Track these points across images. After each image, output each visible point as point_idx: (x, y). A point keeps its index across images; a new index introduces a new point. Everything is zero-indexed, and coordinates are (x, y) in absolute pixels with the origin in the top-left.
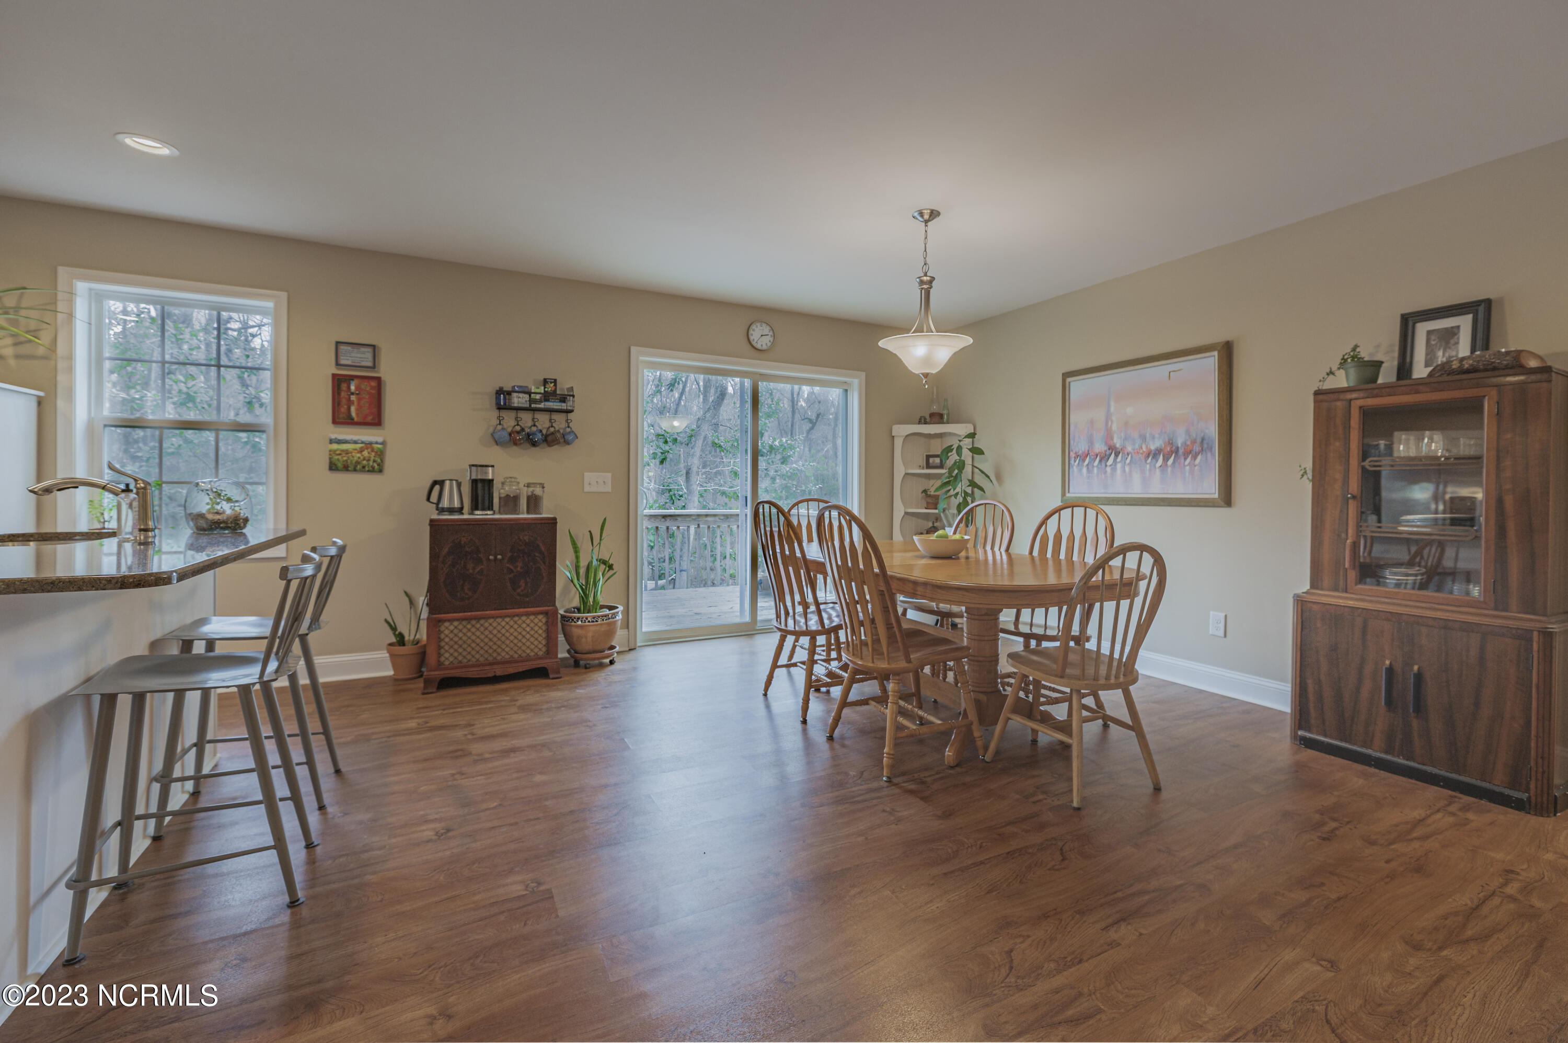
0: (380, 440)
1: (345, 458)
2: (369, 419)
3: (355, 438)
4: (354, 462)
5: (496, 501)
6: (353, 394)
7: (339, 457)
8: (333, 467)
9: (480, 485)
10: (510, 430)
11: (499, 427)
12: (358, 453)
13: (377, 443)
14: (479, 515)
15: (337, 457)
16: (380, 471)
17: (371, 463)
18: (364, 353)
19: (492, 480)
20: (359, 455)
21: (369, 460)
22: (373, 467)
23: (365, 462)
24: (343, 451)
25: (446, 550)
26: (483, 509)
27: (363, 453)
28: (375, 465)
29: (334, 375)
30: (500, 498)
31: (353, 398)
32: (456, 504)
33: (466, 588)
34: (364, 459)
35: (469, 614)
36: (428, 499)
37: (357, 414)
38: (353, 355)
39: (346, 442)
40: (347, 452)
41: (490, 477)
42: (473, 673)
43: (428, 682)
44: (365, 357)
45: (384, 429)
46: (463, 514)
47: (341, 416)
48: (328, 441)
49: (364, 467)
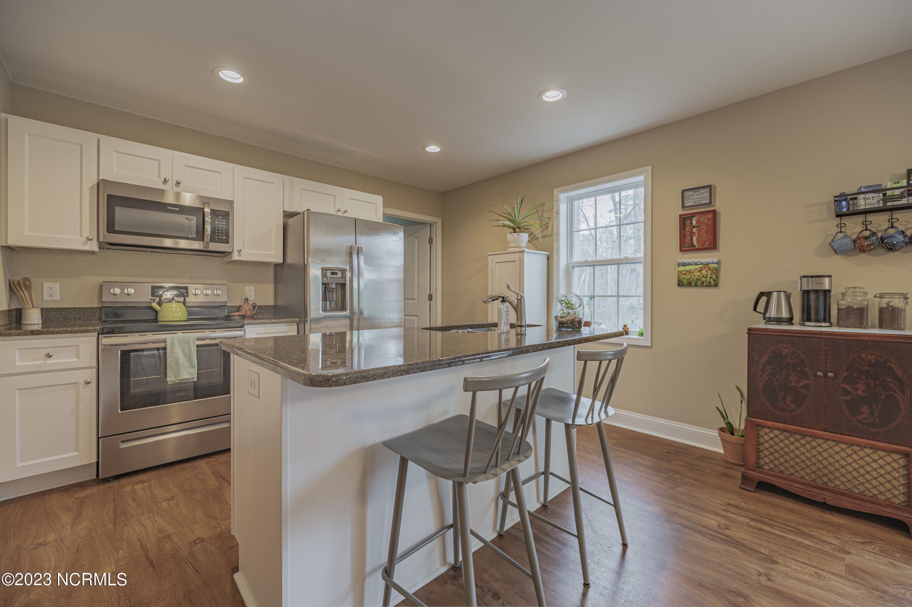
0: (715, 260)
1: (688, 277)
2: (707, 245)
3: (696, 260)
4: (695, 279)
5: (834, 312)
6: (694, 227)
7: (685, 276)
8: (680, 284)
9: (812, 296)
10: (854, 237)
11: (840, 235)
12: (698, 272)
13: (712, 263)
14: (811, 327)
15: (683, 276)
16: (716, 285)
17: (708, 279)
18: (702, 194)
19: (829, 291)
20: (699, 274)
21: (706, 277)
22: (710, 283)
23: (703, 279)
24: (687, 271)
25: (765, 359)
26: (817, 321)
27: (702, 272)
28: (711, 280)
29: (680, 216)
30: (839, 310)
31: (695, 230)
32: (785, 314)
33: (788, 400)
34: (703, 277)
35: (792, 427)
36: (755, 309)
37: (698, 242)
38: (694, 197)
39: (690, 264)
40: (690, 272)
41: (827, 287)
42: (795, 489)
43: (745, 478)
44: (703, 197)
45: (719, 252)
46: (792, 324)
47: (686, 245)
48: (677, 265)
49: (703, 283)
